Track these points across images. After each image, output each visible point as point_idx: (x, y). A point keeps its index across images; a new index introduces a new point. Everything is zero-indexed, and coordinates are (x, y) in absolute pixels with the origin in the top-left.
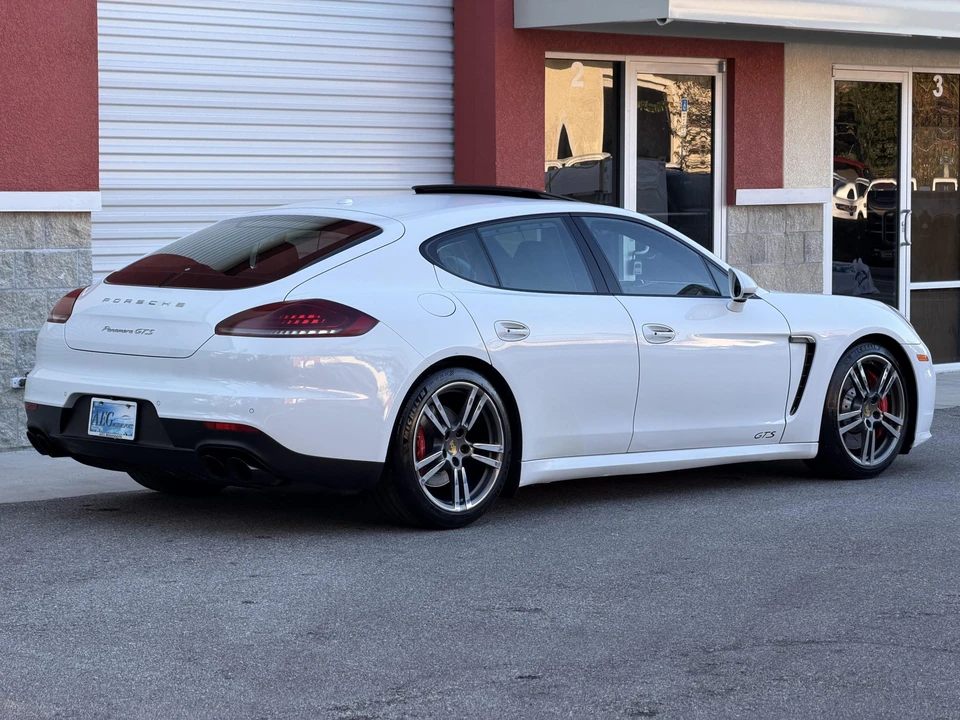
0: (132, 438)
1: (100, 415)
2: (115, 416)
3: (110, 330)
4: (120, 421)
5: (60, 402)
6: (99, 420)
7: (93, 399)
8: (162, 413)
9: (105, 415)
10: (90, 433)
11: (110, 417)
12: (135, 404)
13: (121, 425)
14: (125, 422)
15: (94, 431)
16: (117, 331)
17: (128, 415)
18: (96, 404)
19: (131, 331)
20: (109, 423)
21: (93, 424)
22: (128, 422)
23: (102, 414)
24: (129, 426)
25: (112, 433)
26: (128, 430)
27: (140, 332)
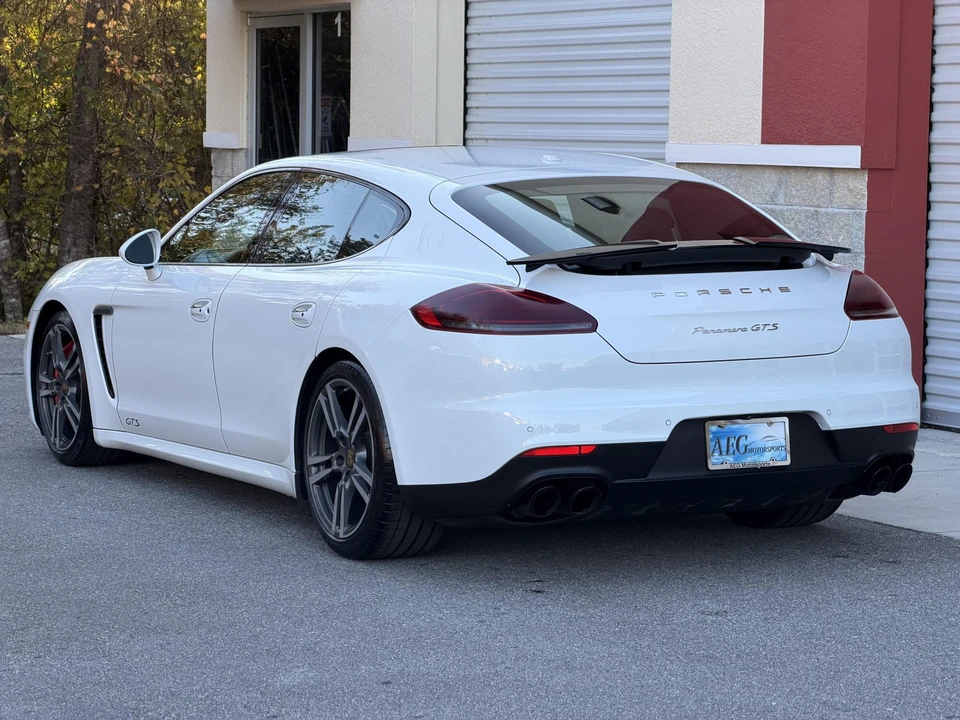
0: (788, 462)
1: (724, 443)
2: (749, 440)
3: (706, 332)
4: (761, 445)
5: (662, 435)
6: (724, 449)
7: (707, 424)
8: (834, 422)
9: (732, 441)
10: (711, 467)
11: (743, 442)
12: (786, 419)
13: (764, 450)
14: (770, 444)
15: (717, 462)
16: (719, 331)
17: (780, 431)
18: (715, 429)
19: (744, 330)
20: (742, 450)
21: (716, 454)
22: (775, 444)
23: (726, 441)
24: (778, 448)
25: (749, 461)
26: (777, 453)
27: (758, 329)
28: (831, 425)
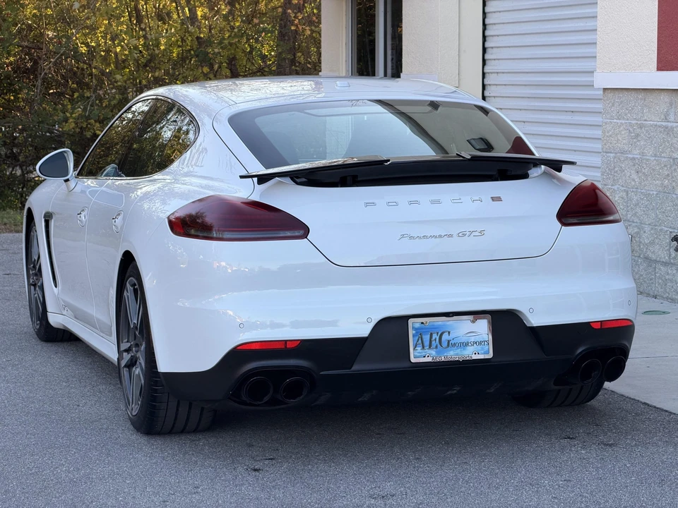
0: (490, 355)
1: (426, 338)
2: (452, 335)
3: (411, 238)
4: (464, 339)
5: (363, 330)
6: (427, 343)
7: (411, 321)
8: (536, 319)
9: (435, 336)
10: (413, 360)
11: (445, 337)
12: (489, 316)
13: (467, 344)
14: (472, 339)
15: (419, 355)
16: (425, 237)
17: (482, 328)
18: (417, 325)
19: (450, 236)
20: (445, 344)
21: (419, 349)
22: (478, 339)
23: (429, 336)
24: (480, 343)
25: (453, 355)
26: (479, 347)
27: (464, 235)
28: (533, 322)
